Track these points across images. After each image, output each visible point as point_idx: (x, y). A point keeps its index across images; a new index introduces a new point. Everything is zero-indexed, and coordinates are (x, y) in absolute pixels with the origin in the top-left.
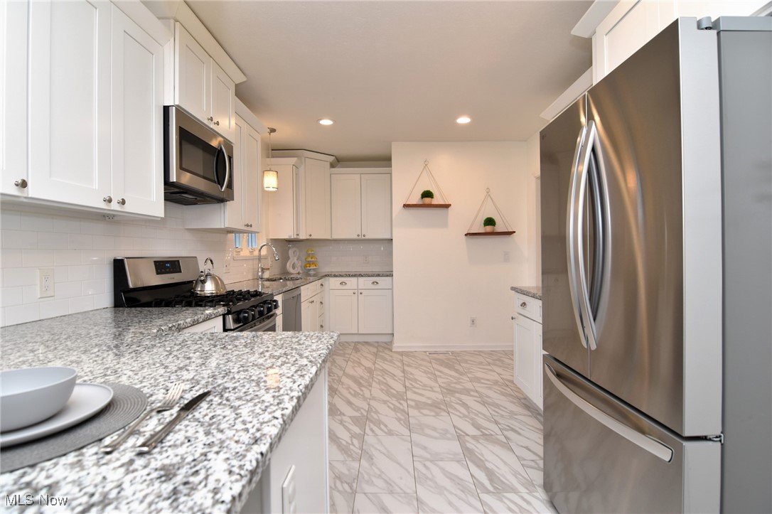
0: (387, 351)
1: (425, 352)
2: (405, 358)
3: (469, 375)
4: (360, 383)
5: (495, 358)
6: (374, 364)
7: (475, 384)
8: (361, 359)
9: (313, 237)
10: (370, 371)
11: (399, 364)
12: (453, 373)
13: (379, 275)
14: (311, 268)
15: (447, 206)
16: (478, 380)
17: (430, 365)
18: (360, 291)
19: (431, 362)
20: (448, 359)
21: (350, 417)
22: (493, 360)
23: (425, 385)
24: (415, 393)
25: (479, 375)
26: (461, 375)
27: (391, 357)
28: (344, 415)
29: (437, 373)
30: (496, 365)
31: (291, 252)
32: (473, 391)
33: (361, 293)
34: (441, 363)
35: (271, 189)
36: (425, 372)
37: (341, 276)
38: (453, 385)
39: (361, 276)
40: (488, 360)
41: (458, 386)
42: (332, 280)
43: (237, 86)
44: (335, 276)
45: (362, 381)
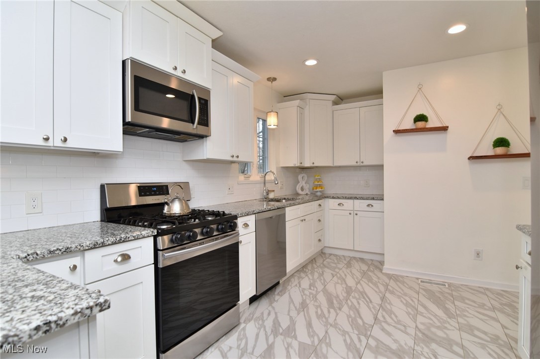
0: (377, 272)
1: (418, 279)
2: (392, 283)
3: (460, 320)
4: (332, 303)
5: (505, 301)
6: (357, 284)
7: (464, 335)
8: (348, 276)
9: (316, 165)
10: (349, 291)
11: (382, 288)
12: (440, 313)
13: (373, 199)
14: (317, 190)
15: (445, 129)
16: (470, 329)
17: (416, 296)
18: (355, 212)
19: (418, 293)
20: (441, 293)
21: (300, 343)
22: (501, 304)
23: (399, 322)
24: (383, 330)
25: (474, 322)
26: (450, 318)
27: (379, 278)
28: (296, 339)
29: (421, 309)
30: (503, 312)
31: (300, 177)
32: (457, 344)
33: (356, 214)
34: (431, 295)
35: (272, 127)
36: (407, 305)
37: (338, 198)
38: (433, 330)
39: (356, 198)
40: (493, 302)
41: (440, 333)
42: (331, 201)
43: (213, 41)
44: (333, 198)
45: (335, 302)
